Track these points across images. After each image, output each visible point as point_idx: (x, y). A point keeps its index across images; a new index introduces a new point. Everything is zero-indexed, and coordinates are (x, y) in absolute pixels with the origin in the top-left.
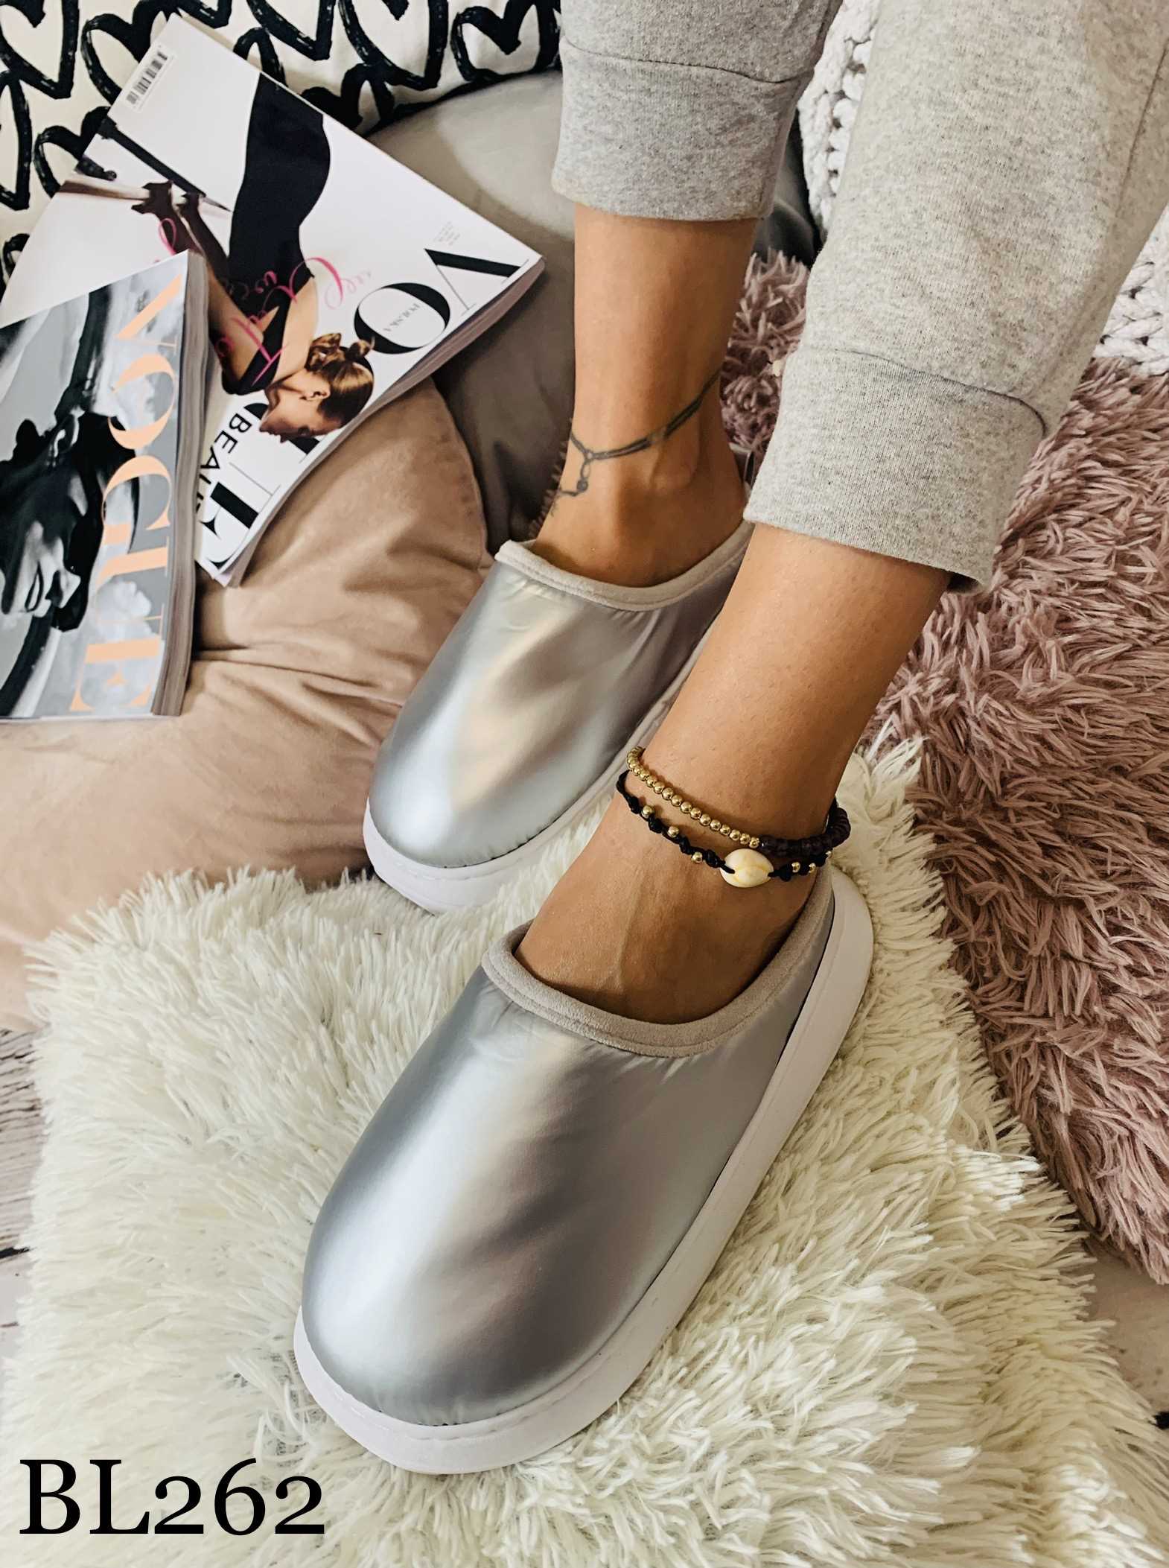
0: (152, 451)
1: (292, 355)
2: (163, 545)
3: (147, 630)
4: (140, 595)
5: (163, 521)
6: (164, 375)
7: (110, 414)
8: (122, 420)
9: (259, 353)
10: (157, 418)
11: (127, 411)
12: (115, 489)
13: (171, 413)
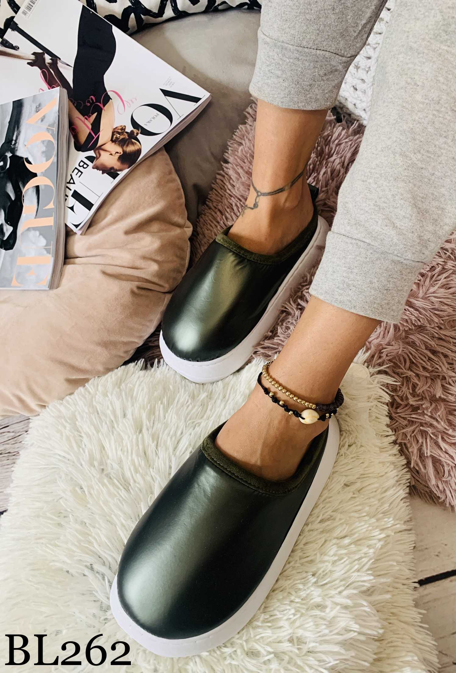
0: (45, 174)
1: (105, 135)
2: (52, 216)
3: (45, 252)
4: (41, 237)
5: (51, 206)
6: (50, 141)
7: (24, 156)
8: (31, 160)
9: (90, 133)
10: (47, 160)
11: (32, 156)
12: (28, 190)
13: (54, 159)
